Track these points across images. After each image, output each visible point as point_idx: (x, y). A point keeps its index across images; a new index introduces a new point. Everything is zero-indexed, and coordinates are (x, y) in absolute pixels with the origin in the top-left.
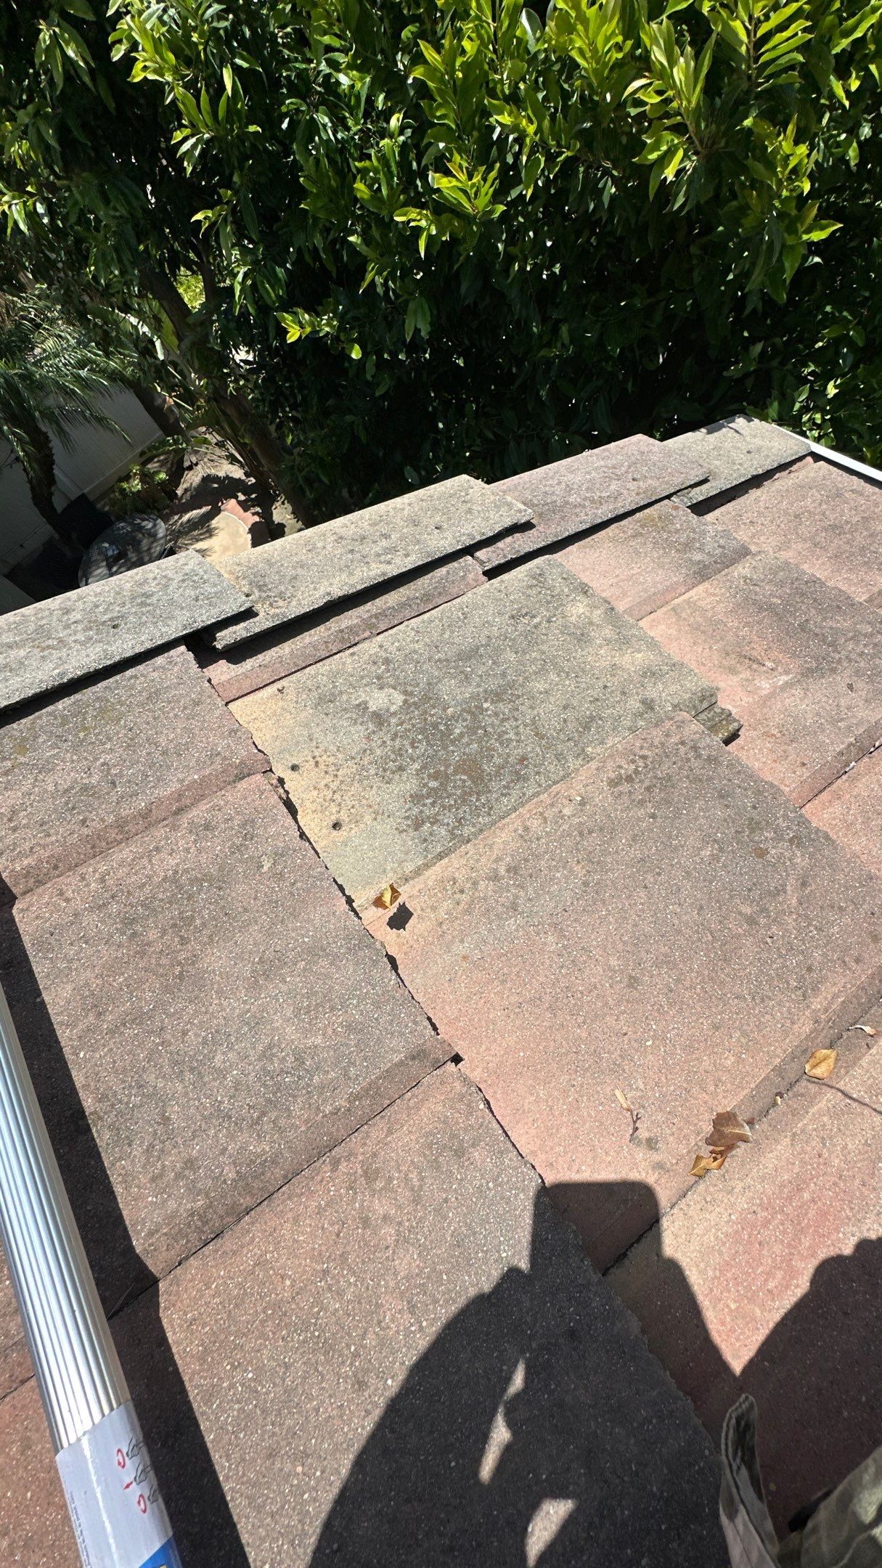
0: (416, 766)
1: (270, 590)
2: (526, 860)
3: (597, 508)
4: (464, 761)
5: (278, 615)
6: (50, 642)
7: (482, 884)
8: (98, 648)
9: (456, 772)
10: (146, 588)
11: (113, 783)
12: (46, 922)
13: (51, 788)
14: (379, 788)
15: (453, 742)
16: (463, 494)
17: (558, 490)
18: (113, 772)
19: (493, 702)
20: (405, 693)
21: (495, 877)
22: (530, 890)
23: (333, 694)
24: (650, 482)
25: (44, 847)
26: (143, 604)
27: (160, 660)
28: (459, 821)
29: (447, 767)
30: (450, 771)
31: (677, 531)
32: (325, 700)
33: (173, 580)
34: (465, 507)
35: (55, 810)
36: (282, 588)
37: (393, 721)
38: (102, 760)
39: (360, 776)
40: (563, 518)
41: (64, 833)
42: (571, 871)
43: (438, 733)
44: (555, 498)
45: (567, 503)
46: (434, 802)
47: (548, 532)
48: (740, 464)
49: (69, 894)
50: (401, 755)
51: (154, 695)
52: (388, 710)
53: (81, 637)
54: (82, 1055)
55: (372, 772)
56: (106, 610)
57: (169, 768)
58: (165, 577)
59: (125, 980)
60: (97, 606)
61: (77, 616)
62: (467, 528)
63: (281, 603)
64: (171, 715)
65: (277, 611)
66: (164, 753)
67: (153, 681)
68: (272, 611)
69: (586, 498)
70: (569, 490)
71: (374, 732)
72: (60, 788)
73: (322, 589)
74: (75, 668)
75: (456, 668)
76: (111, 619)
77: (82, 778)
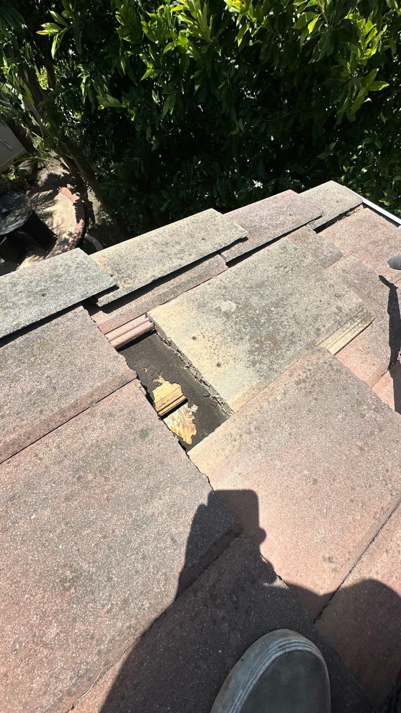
0: (248, 337)
1: (123, 273)
2: (263, 423)
3: (275, 230)
4: (268, 335)
5: (129, 288)
6: (8, 304)
7: (244, 436)
8: (36, 308)
9: (265, 340)
10: (57, 272)
11: (54, 388)
12: (30, 472)
13: (20, 392)
14: (234, 347)
15: (261, 326)
16: (213, 220)
17: (257, 219)
18: (54, 381)
19: (275, 308)
20: (236, 303)
21: (250, 433)
22: (266, 439)
23: (204, 303)
24: (297, 216)
25: (21, 427)
26: (57, 282)
27: (70, 314)
28: (271, 363)
29: (261, 337)
30: (263, 339)
31: (311, 243)
32: (201, 306)
33: (71, 267)
34: (215, 228)
35: (24, 405)
36: (129, 272)
37: (234, 316)
38: (46, 375)
39: (224, 342)
40: (260, 235)
41: (31, 420)
42: (283, 428)
43: (254, 322)
44: (255, 223)
45: (261, 226)
46: (259, 354)
47: (254, 242)
48: (335, 208)
49: (41, 456)
50: (240, 332)
51: (70, 336)
52: (230, 311)
53: (25, 301)
54: (61, 547)
55: (229, 340)
56: (37, 285)
57: (84, 379)
58: (67, 264)
59: (78, 503)
60: (31, 282)
61: (20, 288)
62: (218, 240)
63: (130, 281)
64: (81, 347)
65: (129, 286)
66: (80, 370)
67: (68, 327)
68: (126, 286)
69: (269, 225)
70: (261, 219)
71: (226, 322)
72: (25, 391)
73: (150, 273)
74: (25, 321)
75: (256, 291)
76: (41, 291)
77: (36, 385)
